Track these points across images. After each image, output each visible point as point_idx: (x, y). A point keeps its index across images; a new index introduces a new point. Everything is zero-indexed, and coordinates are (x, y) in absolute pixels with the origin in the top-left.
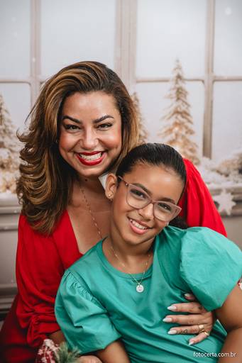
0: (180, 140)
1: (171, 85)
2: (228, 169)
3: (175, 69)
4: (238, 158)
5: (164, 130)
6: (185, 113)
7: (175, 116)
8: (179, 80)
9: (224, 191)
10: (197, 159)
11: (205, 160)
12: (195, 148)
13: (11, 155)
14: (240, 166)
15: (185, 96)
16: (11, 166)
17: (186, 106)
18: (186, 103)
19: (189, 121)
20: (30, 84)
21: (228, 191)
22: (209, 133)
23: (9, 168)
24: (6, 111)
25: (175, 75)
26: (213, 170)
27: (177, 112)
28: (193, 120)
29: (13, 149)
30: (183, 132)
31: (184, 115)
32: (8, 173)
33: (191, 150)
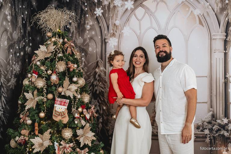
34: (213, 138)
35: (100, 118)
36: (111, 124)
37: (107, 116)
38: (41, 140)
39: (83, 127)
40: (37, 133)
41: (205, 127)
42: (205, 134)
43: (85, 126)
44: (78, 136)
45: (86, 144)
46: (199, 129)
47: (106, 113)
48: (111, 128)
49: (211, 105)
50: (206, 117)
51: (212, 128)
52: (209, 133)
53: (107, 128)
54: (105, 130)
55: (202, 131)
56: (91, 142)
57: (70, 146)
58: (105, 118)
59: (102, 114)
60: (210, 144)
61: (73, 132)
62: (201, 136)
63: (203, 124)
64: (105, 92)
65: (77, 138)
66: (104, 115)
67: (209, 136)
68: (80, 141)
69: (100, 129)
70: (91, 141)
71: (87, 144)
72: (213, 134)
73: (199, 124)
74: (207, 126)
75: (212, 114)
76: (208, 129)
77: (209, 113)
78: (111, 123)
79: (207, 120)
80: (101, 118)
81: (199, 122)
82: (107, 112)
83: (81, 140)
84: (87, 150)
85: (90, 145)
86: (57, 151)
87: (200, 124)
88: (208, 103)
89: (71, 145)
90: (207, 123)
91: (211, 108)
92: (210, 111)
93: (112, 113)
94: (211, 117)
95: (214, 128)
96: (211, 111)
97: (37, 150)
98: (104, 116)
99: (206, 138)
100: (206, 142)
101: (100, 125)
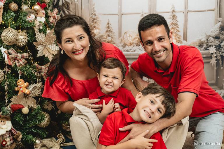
0: (174, 34)
1: (170, 14)
2: (194, 45)
3: (172, 8)
4: (198, 41)
6: (176, 24)
7: (172, 25)
8: (173, 12)
10: (181, 41)
12: (181, 37)
13: (112, 39)
14: (199, 44)
15: (176, 18)
16: (112, 43)
17: (176, 22)
18: (177, 21)
19: (178, 27)
20: (118, 15)
22: (186, 32)
24: (110, 24)
25: (172, 10)
27: (173, 24)
28: (179, 27)
29: (113, 37)
30: (175, 31)
31: (176, 25)
33: (178, 38)
34: (220, 58)
41: (210, 44)
42: (210, 53)
46: (202, 47)
49: (220, 13)
50: (212, 30)
51: (220, 45)
52: (216, 52)
55: (206, 49)
57: (24, 57)
60: (217, 66)
62: (205, 56)
63: (207, 40)
64: (70, 3)
67: (215, 55)
71: (47, 57)
72: (221, 53)
73: (202, 40)
74: (212, 42)
75: (221, 26)
76: (214, 46)
77: (217, 25)
79: (214, 34)
81: (202, 37)
86: (6, 60)
87: (204, 39)
88: (215, 11)
90: (213, 38)
91: (220, 17)
92: (217, 21)
94: (219, 30)
95: (222, 44)
96: (219, 21)
99: (211, 58)
100: (212, 63)
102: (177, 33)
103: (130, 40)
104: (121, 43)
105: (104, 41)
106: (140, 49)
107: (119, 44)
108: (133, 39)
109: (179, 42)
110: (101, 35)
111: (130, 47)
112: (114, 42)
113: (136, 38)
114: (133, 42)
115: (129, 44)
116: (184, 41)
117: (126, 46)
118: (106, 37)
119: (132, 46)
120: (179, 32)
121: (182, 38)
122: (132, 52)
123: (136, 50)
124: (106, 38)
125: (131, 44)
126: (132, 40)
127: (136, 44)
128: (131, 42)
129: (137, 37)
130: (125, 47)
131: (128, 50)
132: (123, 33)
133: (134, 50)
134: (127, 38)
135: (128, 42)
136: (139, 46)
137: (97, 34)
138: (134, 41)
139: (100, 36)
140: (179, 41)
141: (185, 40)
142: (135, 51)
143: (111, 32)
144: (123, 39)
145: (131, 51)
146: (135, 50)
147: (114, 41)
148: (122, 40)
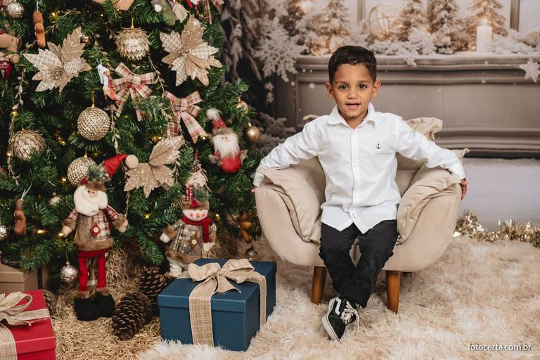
0: (488, 13)
2: (535, 40)
5: (473, 4)
9: (531, 61)
10: (504, 30)
11: (512, 32)
12: (504, 21)
13: (342, 23)
21: (535, 60)
22: (517, 7)
23: (340, 34)
26: (520, 41)
29: (344, 19)
30: (492, 7)
32: (339, 38)
33: (499, 22)
35: (235, 24)
36: (270, 42)
37: (258, 15)
38: (57, 60)
39: (179, 27)
40: (41, 39)
43: (185, 22)
44: (168, 53)
45: (193, 78)
47: (253, 7)
48: (272, 54)
53: (257, 54)
54: (253, 61)
56: (208, 72)
57: (145, 81)
58: (251, 23)
59: (240, 10)
61: (150, 40)
65: (165, 60)
66: (247, 13)
68: (173, 69)
69: (236, 59)
70: (207, 70)
71: (196, 78)
78: (269, 38)
80: (239, 25)
82: (256, 5)
83: (177, 65)
84: (195, 97)
85: (205, 81)
86: (106, 89)
89: (148, 77)
93: (272, 7)
97: (46, 85)
98: (247, 18)
101: (237, 48)
102: (496, 10)
103: (384, 26)
104: (362, 34)
105: (323, 28)
106: (407, 49)
107: (359, 36)
108: (391, 23)
109: (499, 34)
110: (315, 13)
111: (384, 43)
112: (346, 30)
113: (398, 22)
114: (391, 30)
115: (382, 36)
116: (512, 30)
117: (376, 41)
118: (327, 19)
119: (389, 42)
120: (499, 8)
121: (507, 24)
122: (389, 54)
123: (397, 50)
124: (328, 21)
125: (386, 35)
126: (389, 27)
127: (397, 35)
128: (387, 31)
129: (401, 18)
130: (373, 43)
131: (379, 51)
132: (368, 8)
133: (394, 51)
134: (378, 23)
135: (381, 31)
136: (407, 42)
137: (308, 13)
138: (395, 28)
139: (314, 16)
140: (499, 30)
141: (514, 29)
142: (396, 53)
143: (341, 6)
144: (367, 24)
145: (387, 52)
146: (395, 49)
147: (347, 28)
148: (365, 26)
